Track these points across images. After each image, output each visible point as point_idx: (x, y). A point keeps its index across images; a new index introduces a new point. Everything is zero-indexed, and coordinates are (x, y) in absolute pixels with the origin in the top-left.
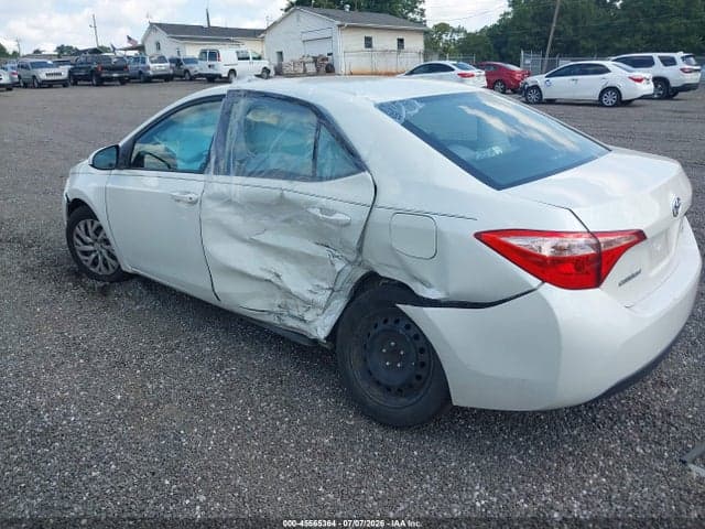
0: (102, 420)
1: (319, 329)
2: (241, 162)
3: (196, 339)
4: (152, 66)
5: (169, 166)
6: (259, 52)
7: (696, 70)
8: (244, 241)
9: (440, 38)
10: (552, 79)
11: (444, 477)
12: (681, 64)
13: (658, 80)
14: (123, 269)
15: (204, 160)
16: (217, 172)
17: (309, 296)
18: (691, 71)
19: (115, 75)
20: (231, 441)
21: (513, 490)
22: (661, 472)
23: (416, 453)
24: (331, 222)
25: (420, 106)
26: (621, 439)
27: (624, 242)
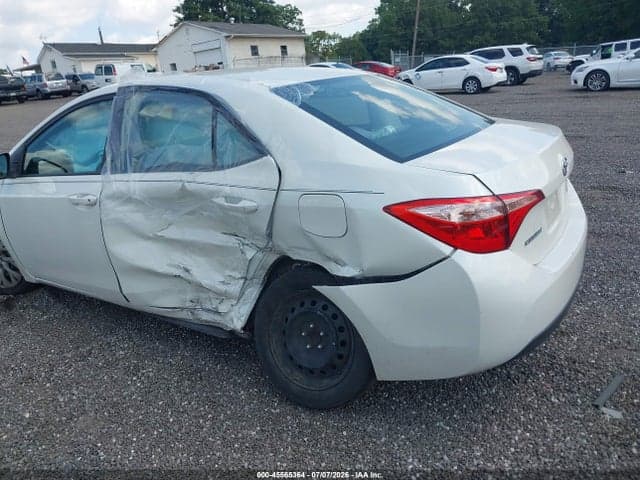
0: (10, 443)
1: (235, 320)
2: (138, 158)
3: (109, 343)
4: (48, 83)
5: (66, 171)
6: (154, 65)
7: (539, 59)
8: (149, 238)
9: (319, 44)
10: (421, 73)
11: (376, 454)
12: (527, 54)
13: (509, 69)
14: (27, 279)
15: (100, 160)
16: (114, 170)
17: (223, 288)
18: (535, 59)
19: (13, 94)
20: (152, 447)
21: (446, 457)
22: (578, 418)
23: (345, 433)
24: (237, 210)
25: (315, 89)
26: (536, 391)
27: (526, 203)
